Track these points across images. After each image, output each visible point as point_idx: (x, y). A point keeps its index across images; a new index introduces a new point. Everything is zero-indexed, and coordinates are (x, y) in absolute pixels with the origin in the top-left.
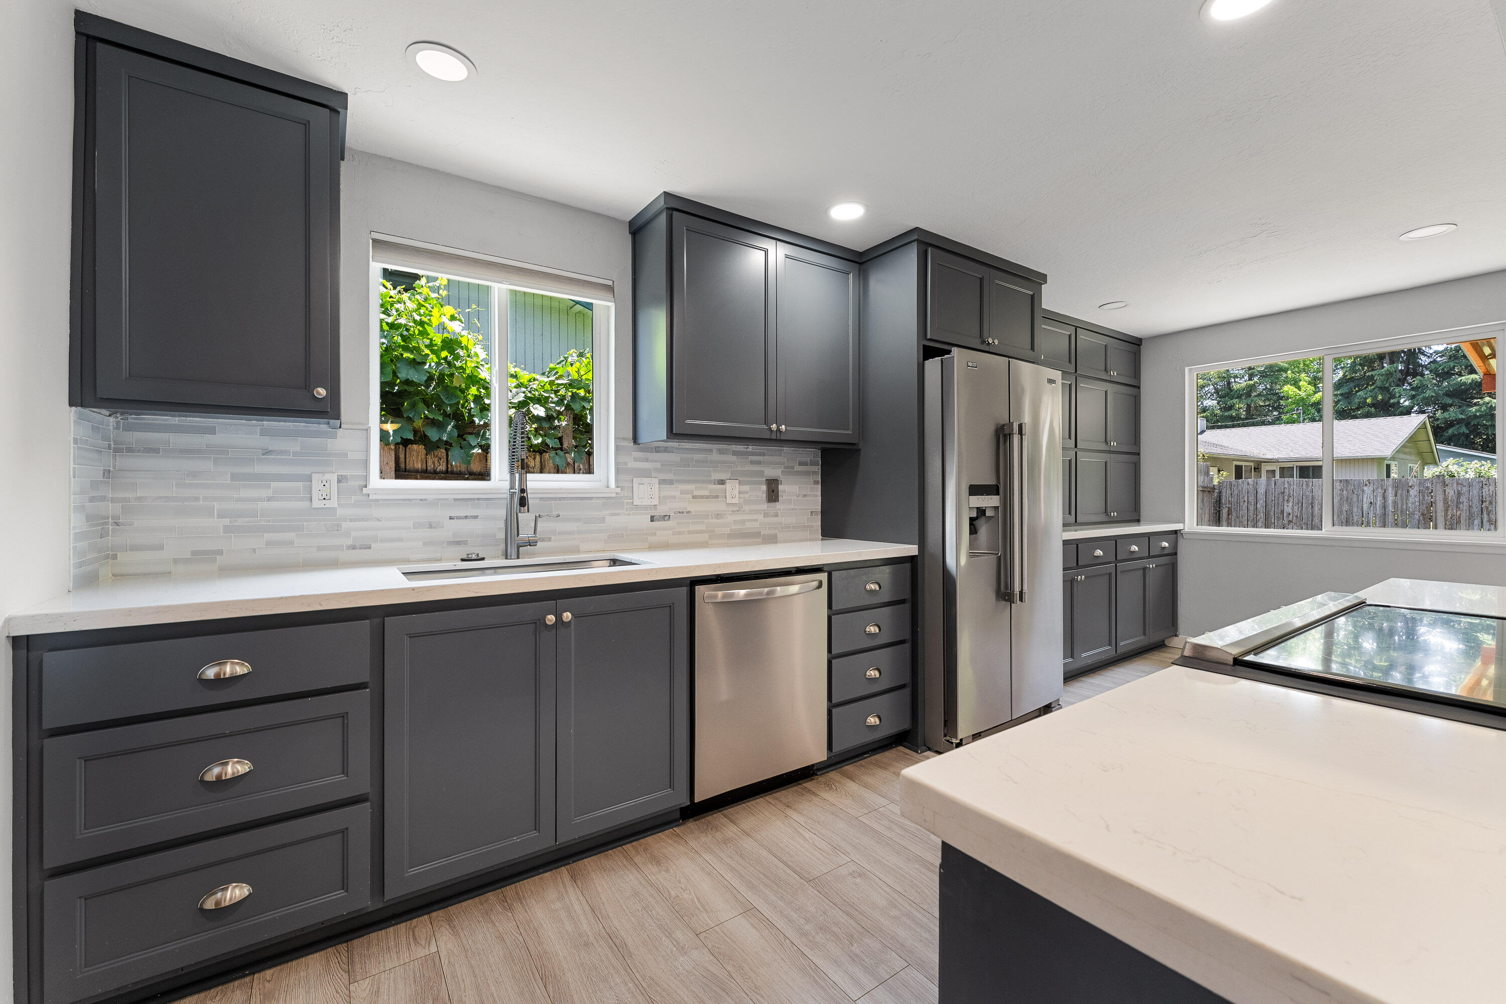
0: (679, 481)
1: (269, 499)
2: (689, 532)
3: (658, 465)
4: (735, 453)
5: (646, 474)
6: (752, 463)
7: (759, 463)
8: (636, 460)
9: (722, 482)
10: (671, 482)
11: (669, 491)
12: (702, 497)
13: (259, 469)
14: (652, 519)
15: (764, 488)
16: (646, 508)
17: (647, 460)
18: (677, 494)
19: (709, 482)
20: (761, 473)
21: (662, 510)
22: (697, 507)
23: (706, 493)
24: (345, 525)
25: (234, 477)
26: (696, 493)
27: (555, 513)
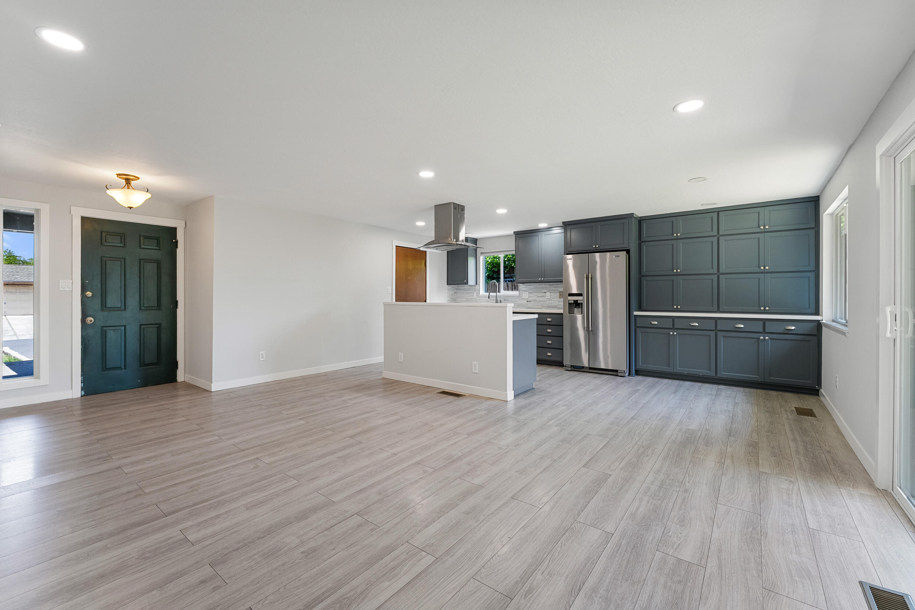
0: (533, 293)
1: (470, 296)
2: (536, 305)
3: (529, 289)
4: (549, 285)
5: (526, 291)
6: (554, 287)
7: (557, 287)
8: (523, 288)
9: (545, 293)
10: (532, 293)
11: (531, 295)
12: (540, 296)
13: (469, 292)
14: (527, 301)
15: (558, 294)
16: (525, 299)
17: (526, 288)
18: (533, 296)
19: (542, 293)
20: (558, 290)
21: (529, 300)
22: (538, 299)
23: (541, 295)
24: (478, 300)
25: (467, 293)
26: (538, 295)
27: (507, 299)
